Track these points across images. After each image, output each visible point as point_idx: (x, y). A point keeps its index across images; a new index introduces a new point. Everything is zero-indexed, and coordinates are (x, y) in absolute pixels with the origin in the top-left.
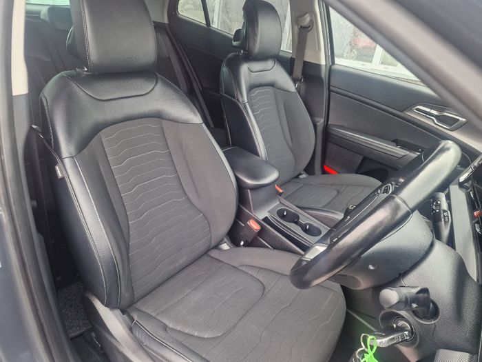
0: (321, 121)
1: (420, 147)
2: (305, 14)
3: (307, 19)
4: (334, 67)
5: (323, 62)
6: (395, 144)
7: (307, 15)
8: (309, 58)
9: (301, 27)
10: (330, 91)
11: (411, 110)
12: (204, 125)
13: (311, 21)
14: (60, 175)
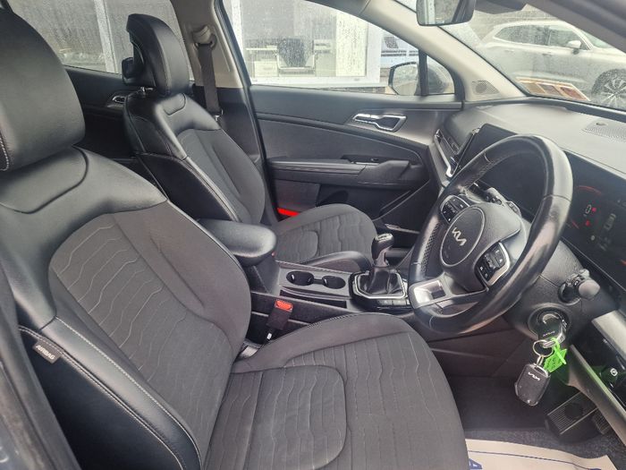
0: (258, 157)
1: (371, 157)
2: (203, 28)
3: (207, 33)
4: (252, 88)
5: (240, 85)
6: (346, 161)
7: (206, 28)
8: (221, 82)
9: (199, 44)
10: (256, 119)
11: (352, 121)
12: (169, 202)
13: (212, 35)
14: (52, 357)
